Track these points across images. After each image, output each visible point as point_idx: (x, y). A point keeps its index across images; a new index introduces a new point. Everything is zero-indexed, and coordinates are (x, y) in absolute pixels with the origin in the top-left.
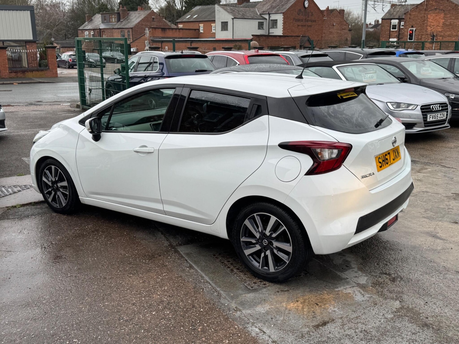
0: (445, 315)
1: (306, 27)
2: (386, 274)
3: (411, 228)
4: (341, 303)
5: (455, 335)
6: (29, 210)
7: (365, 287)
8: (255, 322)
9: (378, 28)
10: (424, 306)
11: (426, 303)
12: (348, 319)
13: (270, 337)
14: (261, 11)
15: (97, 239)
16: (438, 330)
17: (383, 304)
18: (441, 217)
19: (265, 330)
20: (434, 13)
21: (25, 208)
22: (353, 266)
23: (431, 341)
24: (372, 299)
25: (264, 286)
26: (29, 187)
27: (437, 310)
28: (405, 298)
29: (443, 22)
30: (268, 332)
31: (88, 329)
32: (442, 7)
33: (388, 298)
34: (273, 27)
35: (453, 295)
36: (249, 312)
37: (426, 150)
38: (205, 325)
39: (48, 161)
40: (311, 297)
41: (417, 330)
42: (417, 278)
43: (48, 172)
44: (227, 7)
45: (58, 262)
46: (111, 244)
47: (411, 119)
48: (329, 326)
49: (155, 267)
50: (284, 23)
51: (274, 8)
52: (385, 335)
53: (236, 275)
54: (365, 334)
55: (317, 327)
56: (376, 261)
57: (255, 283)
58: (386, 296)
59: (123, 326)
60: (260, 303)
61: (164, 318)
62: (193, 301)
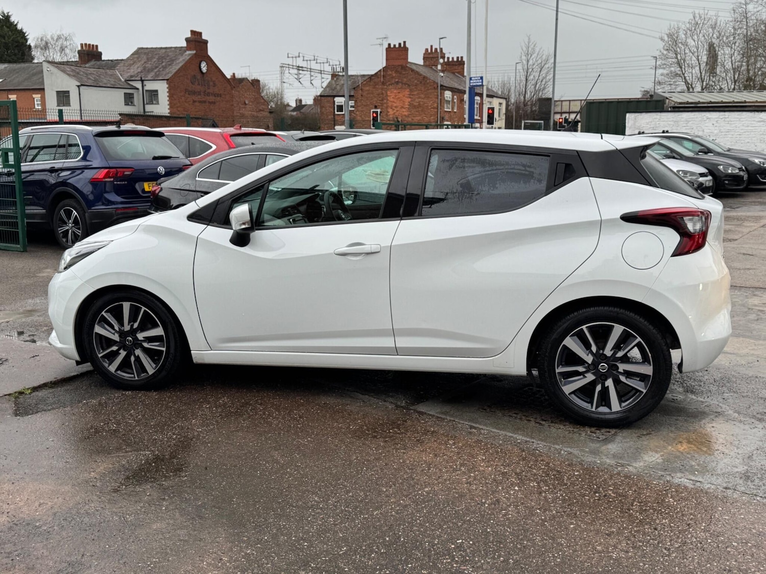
1: (207, 104)
9: (301, 111)
13: (713, 484)
14: (126, 76)
15: (269, 415)
19: (694, 478)
20: (396, 89)
29: (409, 102)
30: (701, 480)
32: (405, 80)
34: (151, 102)
36: (641, 464)
39: (117, 294)
43: (109, 316)
44: (65, 66)
46: (301, 417)
49: (421, 436)
50: (171, 96)
51: (150, 71)
61: (541, 492)
62: (547, 466)
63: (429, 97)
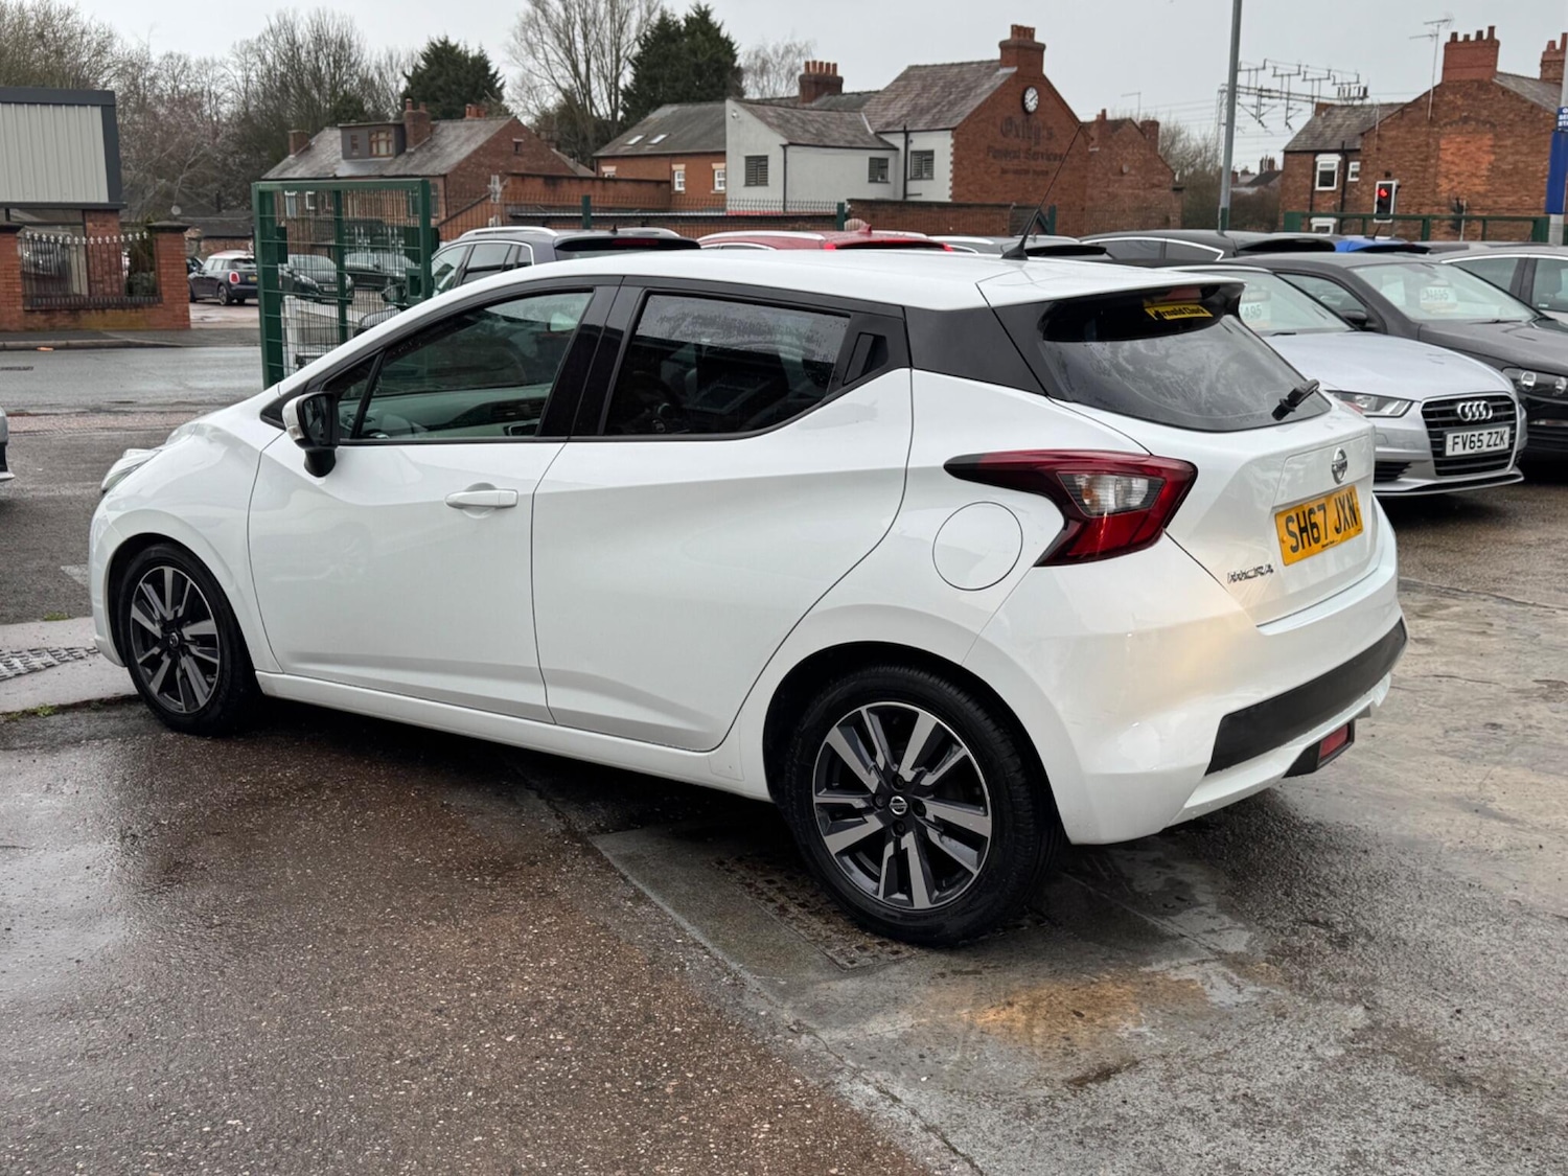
0: (1525, 1049)
1: (1031, 175)
2: (1315, 923)
3: (1398, 786)
4: (1162, 1011)
5: (1559, 1112)
6: (83, 724)
7: (1242, 964)
8: (863, 1066)
9: (1271, 184)
10: (1450, 1023)
11: (1458, 1011)
12: (1186, 1059)
13: (914, 1113)
14: (879, 123)
15: (317, 813)
16: (1501, 1096)
17: (1307, 1014)
18: (1501, 753)
19: (897, 1091)
20: (1460, 134)
21: (68, 717)
22: (1202, 898)
23: (1478, 1131)
24: (1268, 1000)
25: (894, 957)
26: (84, 654)
27: (1495, 1036)
28: (1384, 996)
29: (1490, 163)
30: (907, 1097)
31: (281, 1086)
32: (1485, 113)
33: (1325, 999)
34: (919, 176)
35: (1551, 989)
36: (841, 1035)
37: (1444, 551)
38: (690, 1075)
39: (154, 550)
40: (1058, 991)
41: (1429, 1097)
42: (1423, 935)
43: (148, 590)
44: (766, 108)
45: (180, 882)
46: (362, 826)
47: (1391, 446)
48: (1120, 1082)
49: (515, 899)
50: (958, 162)
51: (923, 111)
52: (1318, 1110)
53: (795, 923)
54: (1245, 1108)
55: (1080, 1082)
56: (1281, 886)
57: (863, 948)
58: (1316, 991)
59: (400, 1080)
60: (877, 1010)
61: (544, 1055)
62: (647, 1003)
63: (1540, 152)
